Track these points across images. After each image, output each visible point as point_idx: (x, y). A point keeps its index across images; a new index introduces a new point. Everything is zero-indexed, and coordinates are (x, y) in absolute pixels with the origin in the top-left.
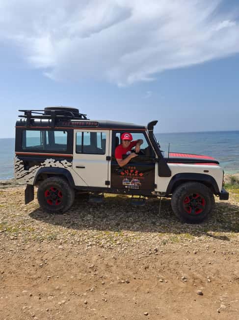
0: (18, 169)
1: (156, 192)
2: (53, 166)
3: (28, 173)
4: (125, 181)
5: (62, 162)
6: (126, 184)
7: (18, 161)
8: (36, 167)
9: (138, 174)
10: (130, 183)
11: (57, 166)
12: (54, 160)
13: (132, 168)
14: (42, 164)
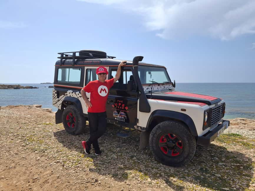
0: (54, 97)
1: (138, 127)
2: (71, 96)
3: (59, 100)
4: (115, 113)
5: (76, 93)
6: (115, 116)
7: (54, 91)
8: (63, 96)
9: (124, 108)
10: (119, 115)
11: (73, 96)
12: (72, 91)
13: (120, 101)
14: (66, 94)
